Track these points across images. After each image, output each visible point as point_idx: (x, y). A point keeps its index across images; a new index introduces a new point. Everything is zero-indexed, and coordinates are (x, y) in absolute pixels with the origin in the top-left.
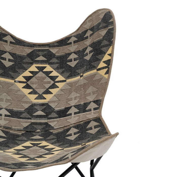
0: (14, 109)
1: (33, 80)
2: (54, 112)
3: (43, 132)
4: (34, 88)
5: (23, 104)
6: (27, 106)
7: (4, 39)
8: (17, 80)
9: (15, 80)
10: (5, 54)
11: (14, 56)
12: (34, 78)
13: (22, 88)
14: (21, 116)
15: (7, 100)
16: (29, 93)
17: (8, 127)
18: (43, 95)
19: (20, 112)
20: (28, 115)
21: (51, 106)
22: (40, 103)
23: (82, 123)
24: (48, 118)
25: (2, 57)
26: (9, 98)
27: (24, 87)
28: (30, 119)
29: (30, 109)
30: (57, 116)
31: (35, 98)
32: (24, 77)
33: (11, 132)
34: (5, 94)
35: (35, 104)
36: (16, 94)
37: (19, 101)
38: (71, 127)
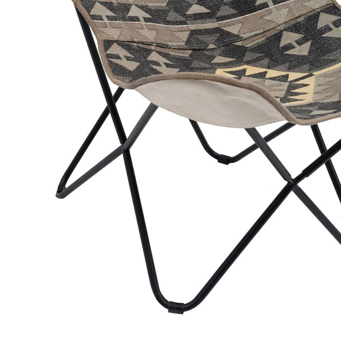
2: (225, 4)
17: (163, 44)
23: (302, 19)
30: (234, 12)
38: (282, 31)
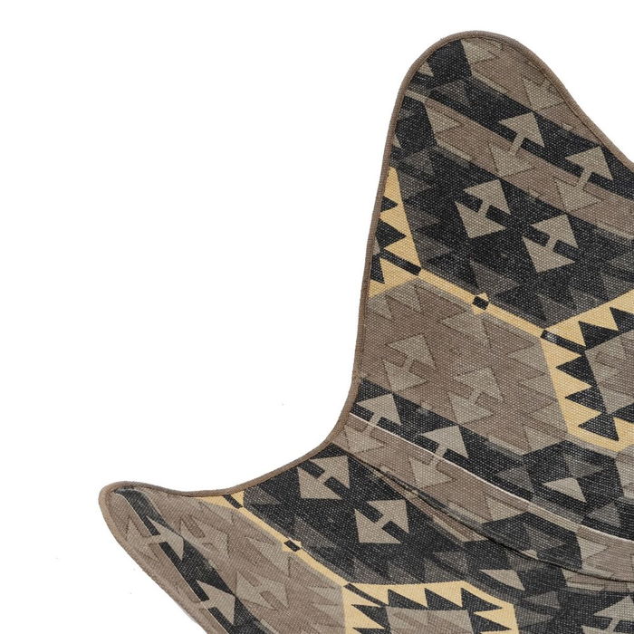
0: (492, 439)
1: (611, 348)
3: (542, 566)
4: (598, 379)
5: (531, 433)
6: (540, 442)
7: (574, 159)
8: (553, 330)
9: (547, 329)
10: (550, 221)
11: (585, 233)
12: (616, 341)
13: (559, 367)
14: (502, 475)
15: (484, 399)
16: (573, 397)
18: (615, 419)
19: (505, 458)
20: (527, 479)
21: (618, 476)
22: (591, 448)
24: (587, 518)
25: (535, 231)
26: (494, 391)
27: (565, 368)
28: (528, 496)
29: (545, 459)
31: (585, 421)
32: (585, 327)
33: (437, 520)
34: (488, 372)
35: (571, 444)
36: (527, 383)
37: (525, 414)
